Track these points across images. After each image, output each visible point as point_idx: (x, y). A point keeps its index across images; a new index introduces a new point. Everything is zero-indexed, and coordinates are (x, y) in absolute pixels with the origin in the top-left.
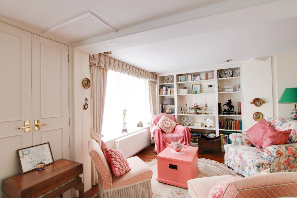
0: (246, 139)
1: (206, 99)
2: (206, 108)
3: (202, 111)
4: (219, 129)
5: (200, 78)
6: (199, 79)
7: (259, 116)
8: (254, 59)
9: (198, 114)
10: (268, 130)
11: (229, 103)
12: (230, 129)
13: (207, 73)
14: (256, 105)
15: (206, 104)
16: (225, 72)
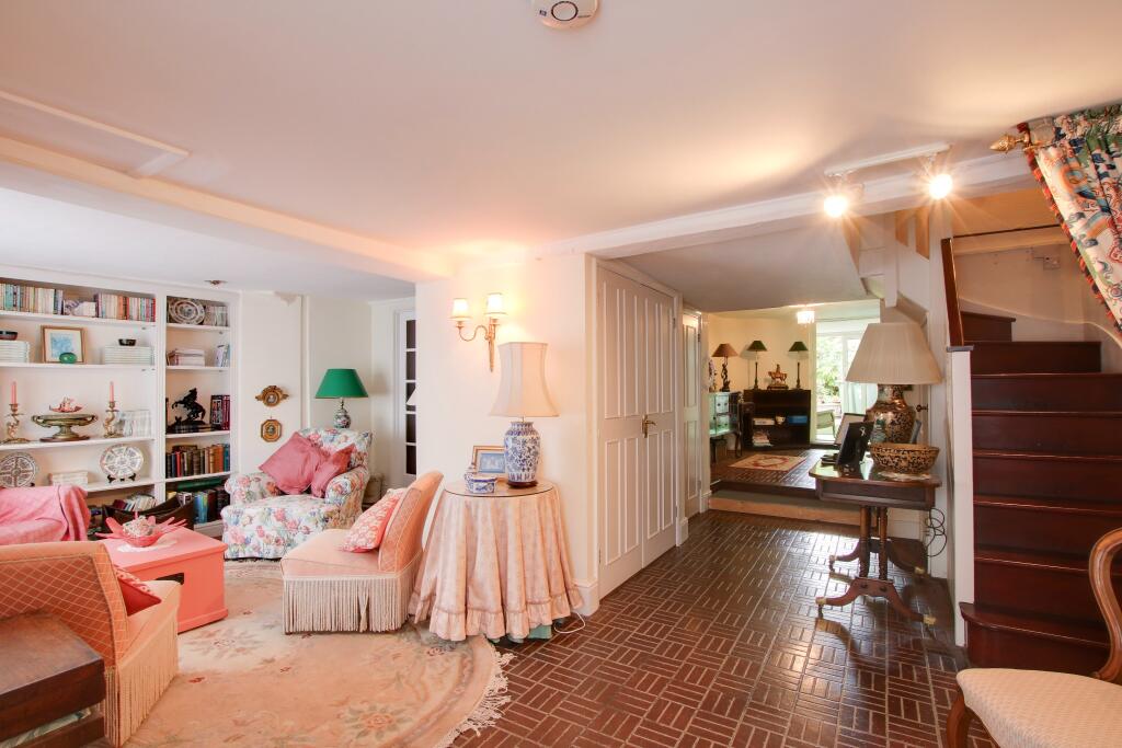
0: (269, 483)
1: (112, 384)
2: (110, 415)
3: (96, 428)
4: (167, 477)
5: (97, 309)
6: (94, 313)
7: (274, 429)
8: (271, 293)
9: (76, 438)
10: (312, 453)
11: (190, 400)
12: (199, 473)
13: (126, 299)
14: (269, 404)
15: (112, 404)
16: (184, 305)
